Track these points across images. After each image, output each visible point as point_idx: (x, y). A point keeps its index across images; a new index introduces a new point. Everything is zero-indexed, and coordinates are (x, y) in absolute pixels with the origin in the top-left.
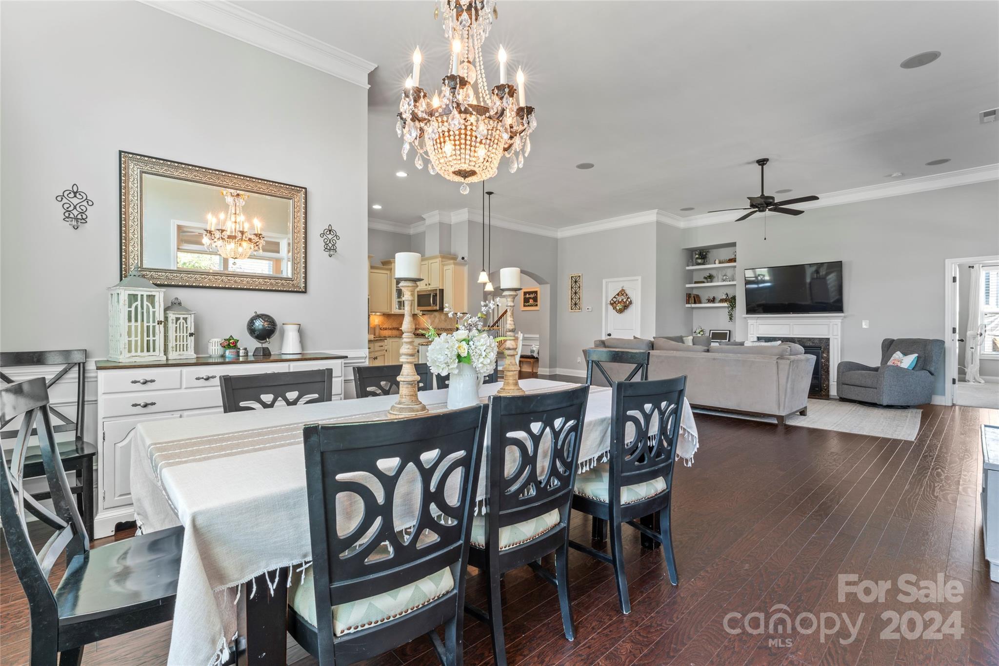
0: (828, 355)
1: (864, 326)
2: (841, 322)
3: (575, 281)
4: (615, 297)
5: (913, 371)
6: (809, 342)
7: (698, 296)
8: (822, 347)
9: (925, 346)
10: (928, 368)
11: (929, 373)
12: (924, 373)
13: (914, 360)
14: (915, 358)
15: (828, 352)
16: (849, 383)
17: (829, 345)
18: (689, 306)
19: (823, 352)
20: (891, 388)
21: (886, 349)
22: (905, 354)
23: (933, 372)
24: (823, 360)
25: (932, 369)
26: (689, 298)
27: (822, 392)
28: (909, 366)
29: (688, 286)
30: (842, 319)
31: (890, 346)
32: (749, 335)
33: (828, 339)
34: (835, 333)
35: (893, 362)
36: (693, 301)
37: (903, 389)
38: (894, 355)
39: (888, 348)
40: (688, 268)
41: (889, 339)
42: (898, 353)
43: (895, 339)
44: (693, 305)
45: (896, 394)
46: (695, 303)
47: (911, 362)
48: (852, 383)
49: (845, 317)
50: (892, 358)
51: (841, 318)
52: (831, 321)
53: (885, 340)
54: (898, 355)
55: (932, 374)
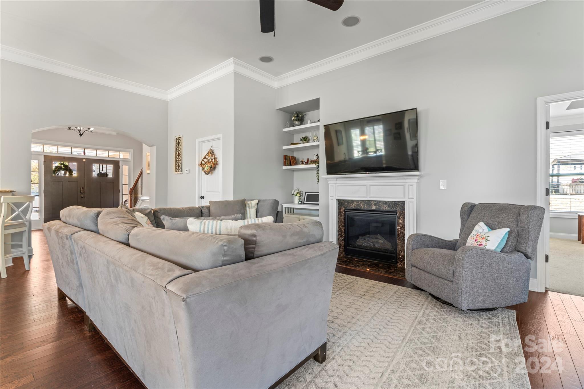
0: (404, 222)
1: (442, 188)
2: (417, 182)
3: (178, 142)
4: (205, 158)
5: (503, 255)
6: (385, 206)
7: (294, 158)
8: (398, 212)
9: (519, 215)
10: (523, 249)
11: (524, 257)
12: (518, 257)
13: (503, 238)
14: (506, 234)
15: (404, 218)
16: (418, 266)
17: (404, 210)
18: (285, 167)
19: (399, 218)
20: (473, 283)
21: (466, 217)
22: (492, 227)
23: (530, 254)
24: (399, 227)
25: (529, 251)
26: (286, 160)
27: (398, 264)
28: (497, 247)
29: (285, 147)
30: (418, 179)
31: (471, 213)
32: (330, 198)
33: (404, 203)
34: (411, 196)
35: (475, 238)
36: (288, 163)
37: (490, 284)
38: (477, 227)
39: (469, 216)
40: (285, 130)
41: (469, 203)
42: (481, 224)
43: (477, 203)
44: (289, 167)
45: (480, 292)
46: (290, 165)
47: (500, 240)
48: (423, 268)
49: (421, 176)
50: (474, 233)
51: (417, 177)
52: (407, 181)
53: (465, 205)
54: (481, 227)
55: (528, 257)
